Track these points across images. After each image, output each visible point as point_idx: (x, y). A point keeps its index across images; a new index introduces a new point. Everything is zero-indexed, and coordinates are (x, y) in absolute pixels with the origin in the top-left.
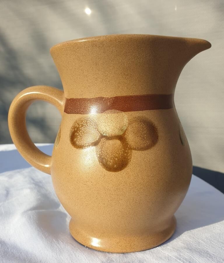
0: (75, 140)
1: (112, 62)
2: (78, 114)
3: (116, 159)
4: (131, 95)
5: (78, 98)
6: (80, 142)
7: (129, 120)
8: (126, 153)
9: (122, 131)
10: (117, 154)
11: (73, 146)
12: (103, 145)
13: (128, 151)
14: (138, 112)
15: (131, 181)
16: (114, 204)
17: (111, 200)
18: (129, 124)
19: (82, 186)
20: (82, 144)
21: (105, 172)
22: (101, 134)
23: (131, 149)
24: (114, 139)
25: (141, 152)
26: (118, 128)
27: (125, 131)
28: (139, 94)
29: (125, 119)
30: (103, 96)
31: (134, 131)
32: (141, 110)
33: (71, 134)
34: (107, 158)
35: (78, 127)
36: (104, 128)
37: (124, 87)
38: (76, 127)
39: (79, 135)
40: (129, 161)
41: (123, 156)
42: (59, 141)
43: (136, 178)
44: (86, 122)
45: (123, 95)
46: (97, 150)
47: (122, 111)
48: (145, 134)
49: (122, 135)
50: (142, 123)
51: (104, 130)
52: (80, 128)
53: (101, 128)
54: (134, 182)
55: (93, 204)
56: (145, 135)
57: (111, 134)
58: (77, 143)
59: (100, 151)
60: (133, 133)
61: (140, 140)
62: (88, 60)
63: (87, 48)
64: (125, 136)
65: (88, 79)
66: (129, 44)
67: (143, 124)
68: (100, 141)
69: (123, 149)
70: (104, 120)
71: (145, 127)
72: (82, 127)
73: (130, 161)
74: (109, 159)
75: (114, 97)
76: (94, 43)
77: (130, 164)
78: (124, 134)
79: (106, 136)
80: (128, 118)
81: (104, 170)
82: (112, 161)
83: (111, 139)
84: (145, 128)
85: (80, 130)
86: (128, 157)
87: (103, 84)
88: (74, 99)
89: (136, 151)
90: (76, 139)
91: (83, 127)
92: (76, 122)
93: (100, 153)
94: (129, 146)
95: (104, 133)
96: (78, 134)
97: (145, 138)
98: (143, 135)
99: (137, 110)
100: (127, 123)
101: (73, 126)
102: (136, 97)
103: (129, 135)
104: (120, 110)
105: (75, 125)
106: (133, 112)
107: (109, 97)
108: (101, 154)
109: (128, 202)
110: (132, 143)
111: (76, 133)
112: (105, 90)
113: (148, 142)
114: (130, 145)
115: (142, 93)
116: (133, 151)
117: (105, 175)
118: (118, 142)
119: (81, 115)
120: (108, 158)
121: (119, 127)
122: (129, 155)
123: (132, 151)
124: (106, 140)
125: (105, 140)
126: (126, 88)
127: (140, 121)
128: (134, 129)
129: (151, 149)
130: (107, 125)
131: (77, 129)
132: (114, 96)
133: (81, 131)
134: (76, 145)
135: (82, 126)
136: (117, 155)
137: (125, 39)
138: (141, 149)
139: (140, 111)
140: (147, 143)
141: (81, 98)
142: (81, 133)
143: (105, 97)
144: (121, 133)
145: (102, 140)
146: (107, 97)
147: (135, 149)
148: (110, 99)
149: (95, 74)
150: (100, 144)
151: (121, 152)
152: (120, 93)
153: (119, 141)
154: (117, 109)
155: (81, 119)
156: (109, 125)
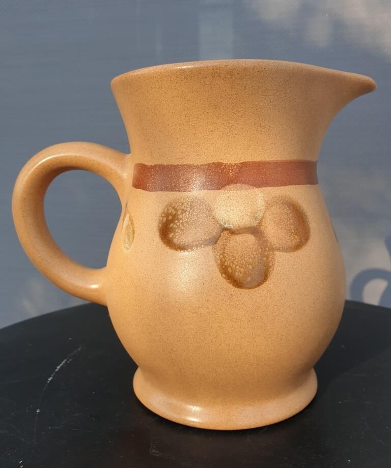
0: (171, 235)
1: (243, 105)
2: (172, 192)
3: (250, 267)
4: (268, 160)
5: (173, 164)
6: (182, 240)
7: (265, 201)
8: (265, 256)
9: (255, 219)
10: (251, 258)
11: (168, 247)
12: (225, 243)
13: (268, 253)
14: (278, 188)
15: (275, 304)
16: (246, 344)
17: (241, 338)
18: (267, 208)
19: (190, 316)
20: (186, 244)
21: (232, 290)
22: (221, 225)
23: (273, 249)
24: (243, 233)
25: (288, 254)
26: (249, 214)
27: (262, 220)
28: (280, 159)
29: (260, 200)
30: (221, 161)
31: (275, 219)
32: (283, 186)
33: (160, 225)
34: (234, 266)
35: (175, 214)
36: (226, 215)
37: (257, 147)
38: (171, 214)
39: (179, 227)
40: (271, 269)
41: (260, 262)
42: (131, 239)
43: (284, 298)
44: (191, 205)
45: (255, 160)
46: (216, 252)
47: (253, 185)
48: (292, 224)
49: (256, 226)
50: (286, 207)
51: (226, 218)
52: (179, 215)
53: (220, 214)
54: (280, 304)
55: (208, 347)
56: (292, 226)
57: (237, 225)
58: (175, 241)
59: (221, 254)
60: (273, 223)
61: (285, 234)
62: (200, 99)
63: (203, 78)
64: (262, 227)
65: (197, 132)
66: (273, 76)
67: (288, 208)
68: (220, 236)
69: (260, 250)
70: (224, 201)
71: (291, 213)
72: (182, 213)
73: (273, 270)
74: (238, 267)
75: (241, 164)
76: (217, 71)
77: (273, 275)
78: (260, 224)
79: (230, 229)
80: (263, 197)
81: (231, 286)
82: (243, 270)
83: (240, 233)
84: (291, 215)
85: (179, 220)
86: (268, 262)
87: (223, 141)
88: (163, 165)
89: (281, 253)
90: (173, 234)
91: (184, 214)
92: (170, 205)
93: (222, 256)
94: (269, 245)
95: (225, 223)
96: (175, 226)
97: (293, 231)
98: (289, 226)
99: (277, 185)
100: (263, 206)
101: (163, 213)
102: (274, 163)
103: (268, 226)
104: (251, 185)
105: (168, 210)
106: (271, 188)
107: (233, 163)
108: (223, 259)
109: (270, 339)
110: (274, 238)
111: (172, 225)
112: (226, 151)
113: (296, 237)
114: (271, 243)
115: (283, 157)
116: (277, 253)
117: (231, 294)
118: (250, 239)
119: (180, 193)
120: (236, 266)
121: (251, 213)
122: (270, 259)
123: (275, 252)
124: (230, 234)
125: (228, 234)
126: (260, 148)
127: (283, 203)
128: (275, 216)
129: (303, 250)
130: (229, 210)
131: (173, 216)
132: (241, 162)
133: (181, 221)
134: (175, 245)
135: (183, 211)
136: (251, 260)
137: (267, 68)
138: (287, 249)
139: (281, 187)
140: (296, 239)
141: (180, 164)
142: (182, 224)
143: (224, 162)
144: (255, 224)
145: (222, 235)
146: (229, 162)
147: (279, 250)
148: (234, 166)
149: (210, 123)
150: (220, 242)
151: (257, 254)
152: (251, 156)
153: (253, 237)
154: (246, 183)
155: (180, 200)
156: (233, 210)
